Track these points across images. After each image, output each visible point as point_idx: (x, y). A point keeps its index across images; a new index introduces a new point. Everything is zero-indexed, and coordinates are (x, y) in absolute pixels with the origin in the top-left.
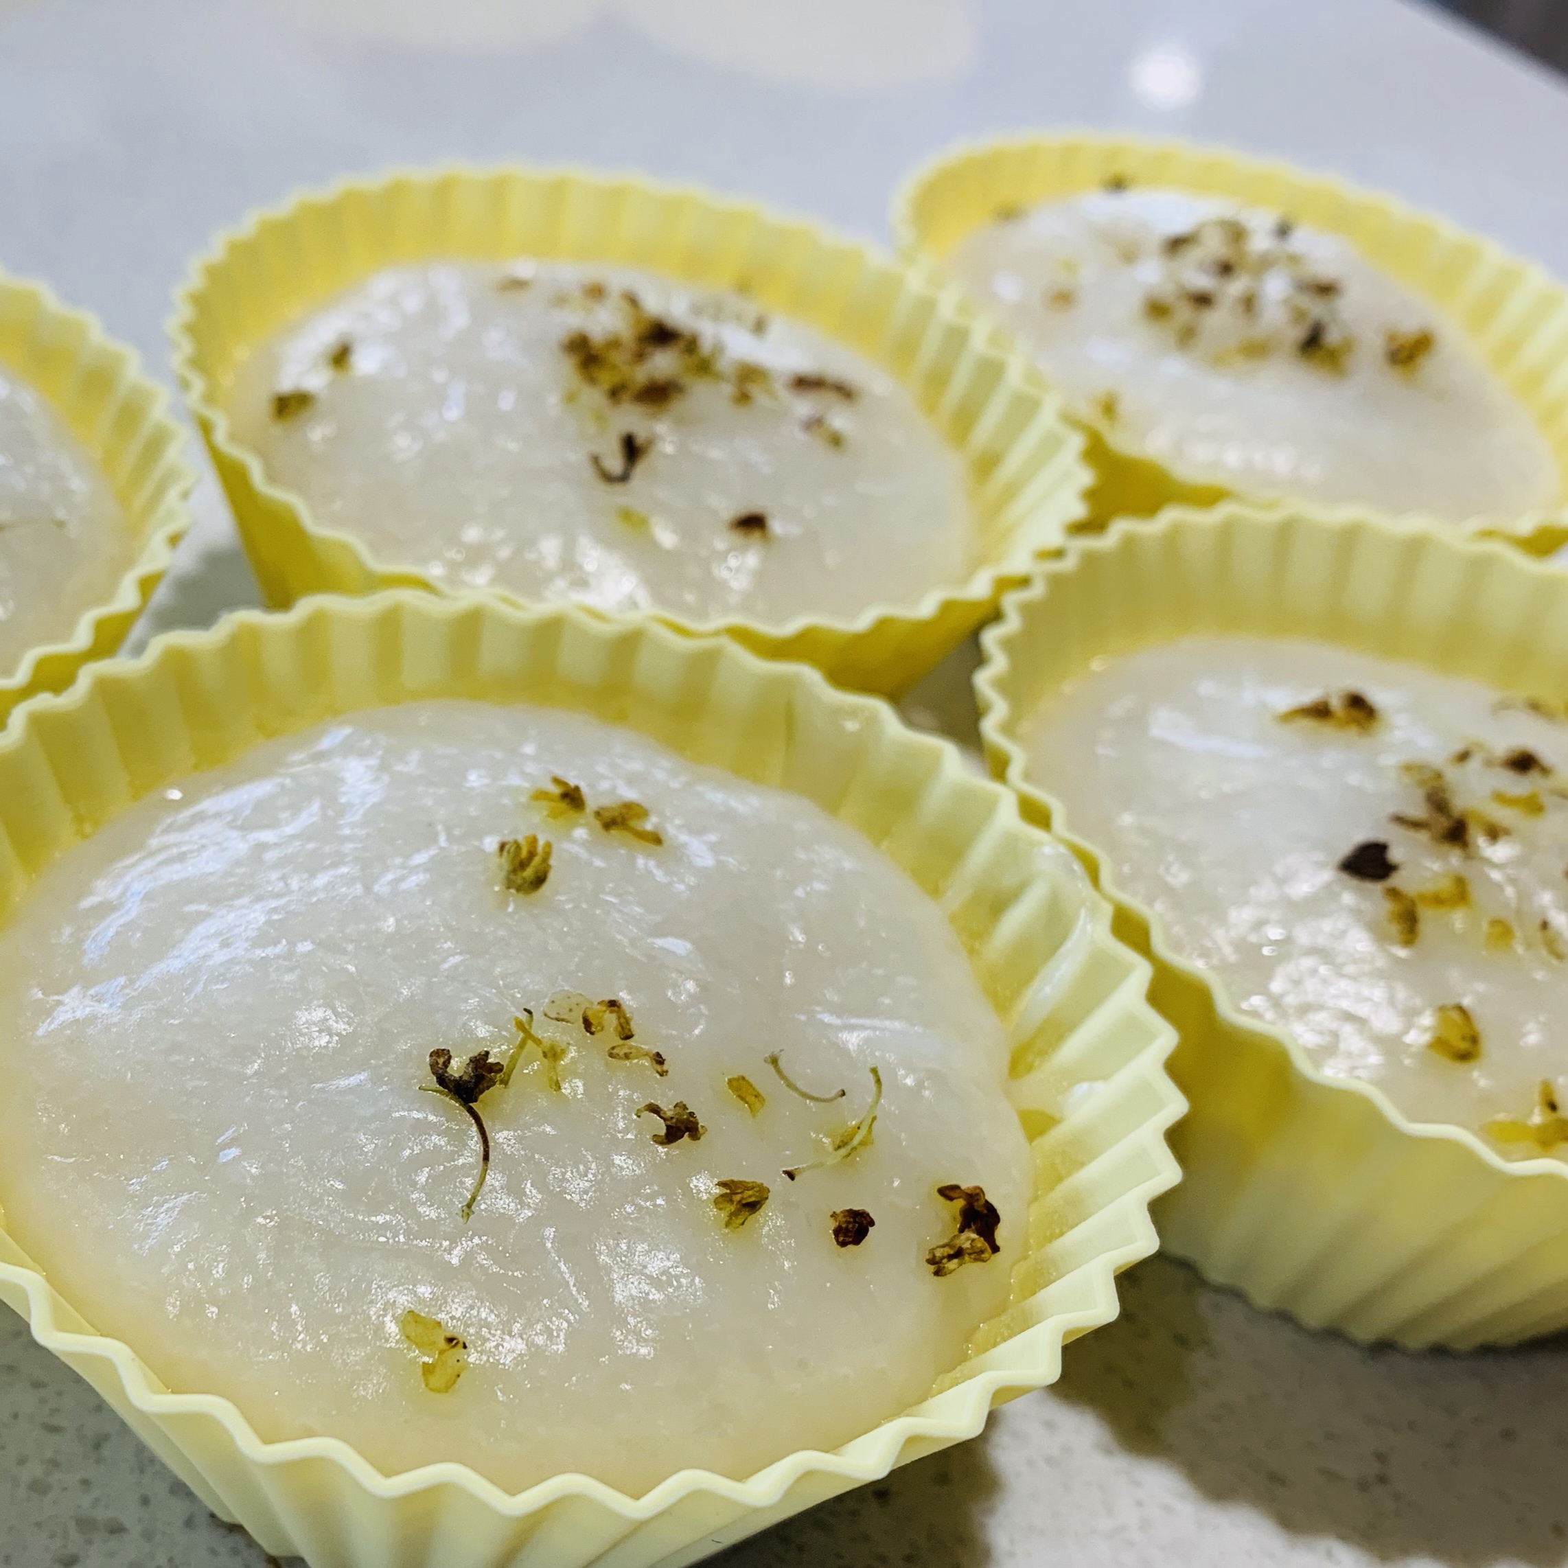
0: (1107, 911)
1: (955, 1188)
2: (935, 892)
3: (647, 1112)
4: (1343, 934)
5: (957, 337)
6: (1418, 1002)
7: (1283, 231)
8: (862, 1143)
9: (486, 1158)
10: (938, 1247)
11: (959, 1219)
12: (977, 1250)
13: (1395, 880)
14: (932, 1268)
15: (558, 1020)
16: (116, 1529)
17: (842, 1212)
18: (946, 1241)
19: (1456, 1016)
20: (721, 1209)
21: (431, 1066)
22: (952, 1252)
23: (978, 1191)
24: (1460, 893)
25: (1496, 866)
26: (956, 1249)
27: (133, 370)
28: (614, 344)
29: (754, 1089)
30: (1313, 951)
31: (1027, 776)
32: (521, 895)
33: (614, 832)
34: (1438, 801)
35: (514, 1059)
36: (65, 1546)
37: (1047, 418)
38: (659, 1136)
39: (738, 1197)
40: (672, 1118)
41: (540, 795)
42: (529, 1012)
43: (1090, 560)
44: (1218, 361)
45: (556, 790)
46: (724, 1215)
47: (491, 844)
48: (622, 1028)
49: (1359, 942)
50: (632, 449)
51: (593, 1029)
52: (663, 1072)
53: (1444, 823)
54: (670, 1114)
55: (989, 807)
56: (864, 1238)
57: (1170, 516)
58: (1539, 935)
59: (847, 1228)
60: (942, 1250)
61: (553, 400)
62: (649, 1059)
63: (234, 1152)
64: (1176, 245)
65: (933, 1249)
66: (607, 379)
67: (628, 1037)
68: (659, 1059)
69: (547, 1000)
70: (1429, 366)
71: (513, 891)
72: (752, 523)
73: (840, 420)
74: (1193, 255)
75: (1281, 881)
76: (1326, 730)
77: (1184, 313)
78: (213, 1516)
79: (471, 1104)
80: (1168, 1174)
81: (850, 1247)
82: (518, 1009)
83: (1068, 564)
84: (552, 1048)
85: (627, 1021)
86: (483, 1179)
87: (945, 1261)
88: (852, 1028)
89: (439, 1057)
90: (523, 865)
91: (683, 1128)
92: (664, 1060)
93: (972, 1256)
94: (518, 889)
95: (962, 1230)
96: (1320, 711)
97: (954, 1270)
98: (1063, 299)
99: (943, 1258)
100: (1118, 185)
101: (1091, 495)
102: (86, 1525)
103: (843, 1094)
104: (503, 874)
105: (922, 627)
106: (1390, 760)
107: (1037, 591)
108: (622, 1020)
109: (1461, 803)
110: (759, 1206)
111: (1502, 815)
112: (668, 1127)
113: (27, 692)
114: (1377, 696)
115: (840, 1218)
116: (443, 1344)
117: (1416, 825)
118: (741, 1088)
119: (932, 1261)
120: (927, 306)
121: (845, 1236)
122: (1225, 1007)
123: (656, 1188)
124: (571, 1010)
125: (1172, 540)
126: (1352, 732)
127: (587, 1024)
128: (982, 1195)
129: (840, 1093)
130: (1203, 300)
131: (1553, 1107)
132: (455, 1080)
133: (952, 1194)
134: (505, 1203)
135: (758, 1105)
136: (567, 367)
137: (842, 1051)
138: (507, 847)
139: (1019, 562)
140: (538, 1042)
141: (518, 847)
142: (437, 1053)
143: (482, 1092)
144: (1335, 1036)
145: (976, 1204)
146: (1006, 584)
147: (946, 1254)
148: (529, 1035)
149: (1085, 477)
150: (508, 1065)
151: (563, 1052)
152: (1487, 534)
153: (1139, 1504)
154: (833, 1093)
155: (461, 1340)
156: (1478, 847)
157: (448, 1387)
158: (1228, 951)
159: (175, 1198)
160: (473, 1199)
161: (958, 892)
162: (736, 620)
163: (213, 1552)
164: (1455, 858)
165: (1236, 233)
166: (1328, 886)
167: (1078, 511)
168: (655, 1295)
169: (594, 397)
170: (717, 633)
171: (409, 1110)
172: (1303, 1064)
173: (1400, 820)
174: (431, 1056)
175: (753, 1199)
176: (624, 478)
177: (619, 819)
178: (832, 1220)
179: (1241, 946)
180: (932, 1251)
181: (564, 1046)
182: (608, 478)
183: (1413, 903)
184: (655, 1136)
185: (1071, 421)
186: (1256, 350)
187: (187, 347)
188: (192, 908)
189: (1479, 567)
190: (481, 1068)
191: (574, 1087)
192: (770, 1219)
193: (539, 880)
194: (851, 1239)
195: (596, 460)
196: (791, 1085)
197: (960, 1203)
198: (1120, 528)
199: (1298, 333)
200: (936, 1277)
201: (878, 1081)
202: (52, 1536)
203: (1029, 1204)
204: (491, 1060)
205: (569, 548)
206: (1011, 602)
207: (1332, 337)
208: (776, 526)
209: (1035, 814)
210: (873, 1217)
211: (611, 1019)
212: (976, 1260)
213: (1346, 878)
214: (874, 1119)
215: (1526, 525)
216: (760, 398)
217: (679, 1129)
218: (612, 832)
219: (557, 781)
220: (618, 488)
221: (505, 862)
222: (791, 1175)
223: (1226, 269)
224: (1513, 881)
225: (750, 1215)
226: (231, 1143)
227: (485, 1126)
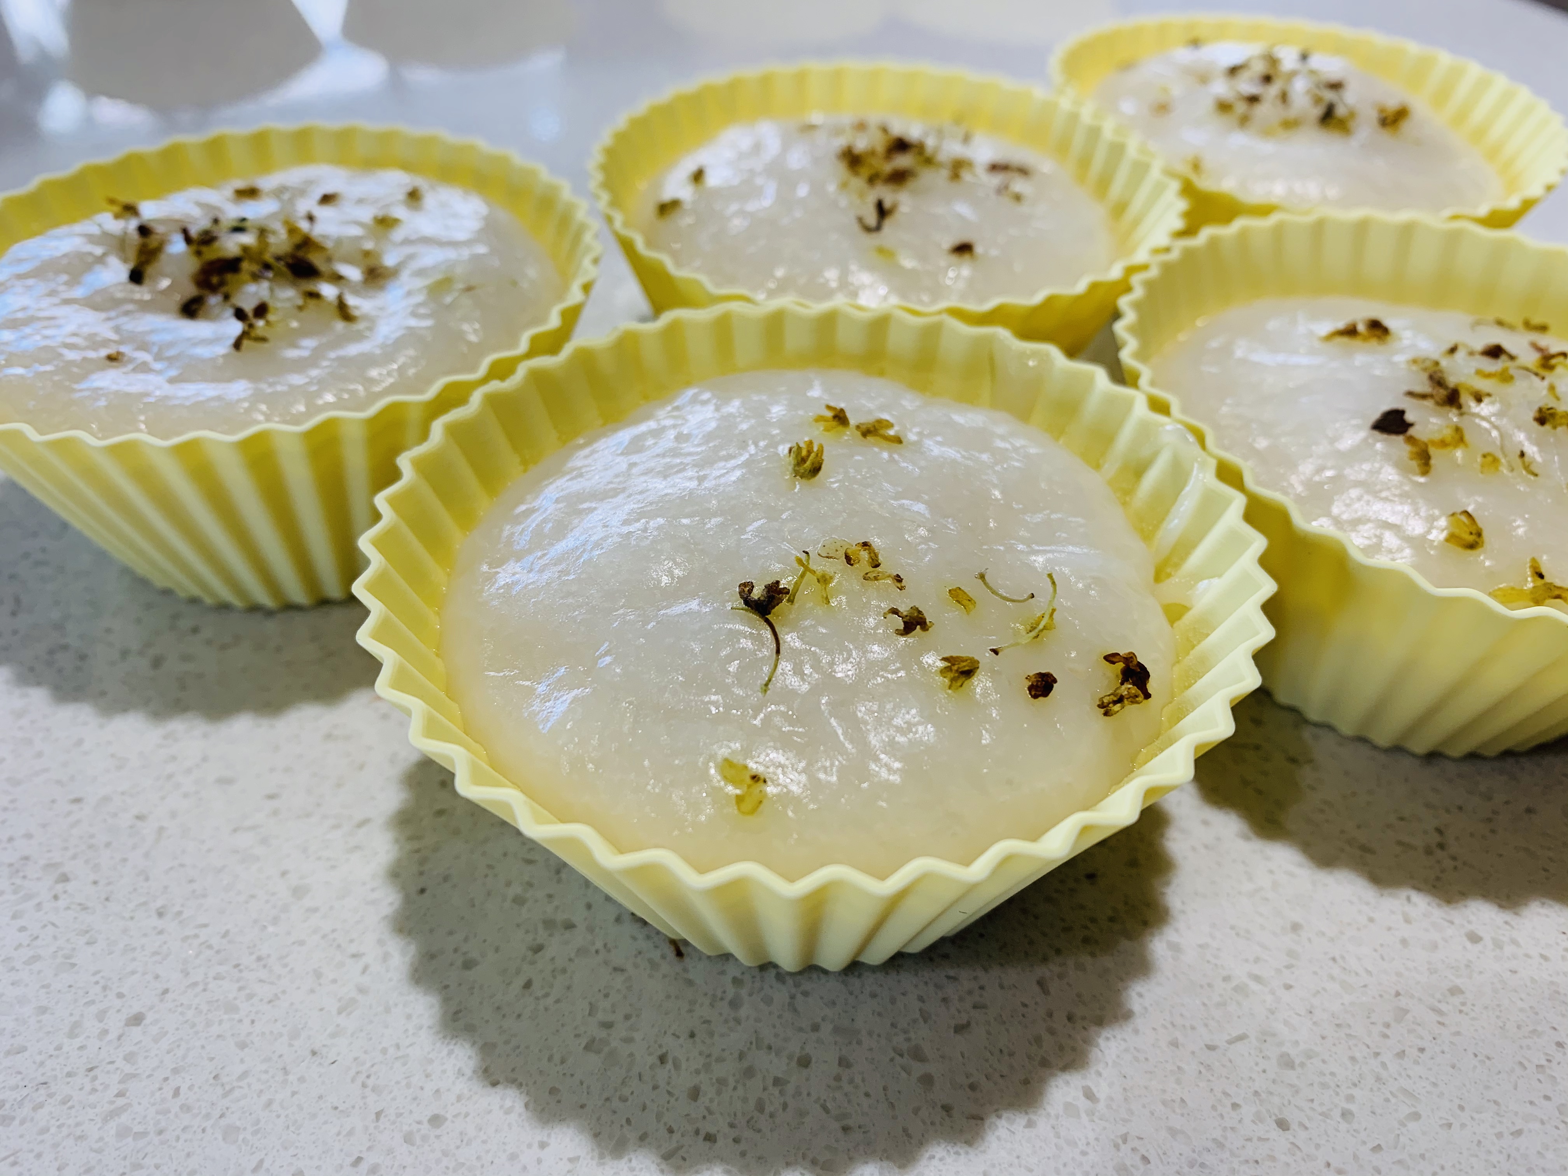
0: (1212, 464)
1: (1116, 655)
2: (1098, 467)
3: (891, 614)
4: (1378, 472)
5: (1094, 133)
6: (1437, 512)
7: (1304, 57)
8: (1045, 628)
9: (778, 651)
10: (1105, 696)
11: (1121, 676)
12: (1132, 695)
13: (1412, 431)
14: (1102, 711)
15: (828, 557)
16: (569, 926)
17: (1034, 675)
18: (1111, 692)
19: (1464, 518)
20: (945, 677)
21: (739, 593)
22: (1115, 699)
23: (1132, 655)
24: (1459, 437)
25: (1483, 418)
26: (1118, 697)
27: (566, 193)
28: (872, 153)
29: (968, 596)
30: (1358, 484)
31: (1153, 383)
32: (804, 481)
33: (870, 438)
34: (1437, 380)
35: (797, 585)
36: (534, 939)
37: (1155, 173)
38: (900, 630)
39: (955, 668)
40: (907, 616)
41: (820, 419)
42: (807, 553)
43: (1189, 254)
44: (1266, 133)
45: (829, 414)
46: (947, 681)
47: (783, 449)
48: (873, 560)
49: (1390, 474)
50: (882, 211)
51: (852, 562)
52: (902, 587)
53: (1443, 393)
54: (905, 613)
55: (1129, 405)
56: (1050, 692)
57: (1239, 224)
58: (1518, 461)
59: (1037, 685)
60: (1108, 698)
61: (832, 188)
62: (891, 579)
63: (608, 659)
64: (1233, 71)
65: (1103, 698)
66: (865, 172)
67: (877, 566)
68: (898, 579)
69: (820, 546)
70: (1406, 126)
71: (798, 477)
72: (963, 249)
73: (1019, 185)
74: (1245, 75)
75: (1333, 440)
76: (1355, 343)
77: (1241, 108)
78: (633, 914)
79: (767, 616)
80: (1266, 633)
81: (1041, 699)
82: (798, 552)
83: (1174, 255)
84: (823, 576)
85: (876, 555)
86: (776, 666)
87: (1111, 705)
88: (1037, 552)
89: (745, 587)
90: (803, 460)
91: (915, 623)
92: (902, 579)
93: (1129, 700)
94: (802, 477)
95: (1122, 684)
96: (1351, 332)
97: (1118, 712)
98: (1162, 108)
99: (1109, 703)
100: (1195, 43)
101: (1187, 215)
102: (549, 924)
103: (1033, 596)
104: (790, 468)
105: (1079, 298)
106: (1401, 359)
107: (1153, 273)
108: (872, 555)
109: (1452, 381)
110: (972, 673)
111: (1482, 385)
112: (904, 622)
113: (485, 380)
114: (1388, 322)
115: (1033, 679)
116: (749, 781)
117: (1424, 396)
118: (958, 595)
119: (1102, 706)
120: (1074, 118)
121: (1036, 691)
122: (1298, 520)
123: (898, 665)
124: (837, 551)
125: (1243, 236)
126: (1374, 343)
127: (848, 559)
128: (1134, 658)
129: (1031, 596)
130: (1253, 100)
131: (1541, 576)
132: (755, 601)
133: (1114, 660)
134: (794, 682)
135: (971, 606)
136: (841, 169)
137: (1031, 568)
138: (793, 450)
139: (1141, 256)
140: (813, 572)
141: (799, 448)
142: (745, 585)
143: (774, 607)
144: (1380, 538)
145: (1131, 664)
146: (1131, 270)
147: (1111, 700)
148: (807, 569)
149: (1182, 205)
150: (792, 590)
151: (831, 578)
152: (1455, 218)
153: (1271, 872)
154: (1025, 596)
155: (762, 777)
156: (1470, 407)
157: (754, 811)
158: (1299, 489)
159: (567, 694)
160: (770, 680)
161: (1111, 466)
162: (953, 302)
163: (634, 938)
164: (1453, 416)
165: (1272, 61)
166: (1365, 440)
167: (1178, 224)
168: (900, 739)
169: (858, 183)
170: (940, 313)
171: (724, 623)
172: (1357, 555)
173: (1411, 394)
174: (740, 586)
175: (967, 668)
176: (878, 228)
177: (872, 429)
178: (1027, 681)
179: (1308, 484)
180: (1101, 699)
181: (832, 574)
182: (868, 229)
183: (1426, 445)
184: (897, 630)
185: (1169, 173)
186: (1290, 125)
187: (599, 177)
188: (585, 506)
189: (1453, 239)
190: (772, 592)
191: (839, 601)
192: (980, 684)
193: (816, 470)
194: (1040, 693)
195: (860, 220)
196: (994, 592)
197: (1121, 665)
198: (1206, 233)
199: (1318, 111)
200: (1105, 717)
201: (1054, 583)
202: (527, 932)
203: (1173, 665)
204: (781, 586)
205: (845, 273)
206: (1136, 280)
207: (1340, 111)
208: (979, 249)
209: (1159, 407)
210: (1056, 677)
211: (864, 555)
212: (1132, 702)
213: (1376, 433)
214: (1054, 610)
215: (1483, 211)
216: (966, 176)
217: (912, 623)
218: (868, 438)
219: (829, 407)
220: (874, 235)
221: (792, 460)
222: (996, 652)
223: (1267, 79)
224: (1496, 427)
225: (967, 680)
226: (606, 654)
227: (777, 630)
